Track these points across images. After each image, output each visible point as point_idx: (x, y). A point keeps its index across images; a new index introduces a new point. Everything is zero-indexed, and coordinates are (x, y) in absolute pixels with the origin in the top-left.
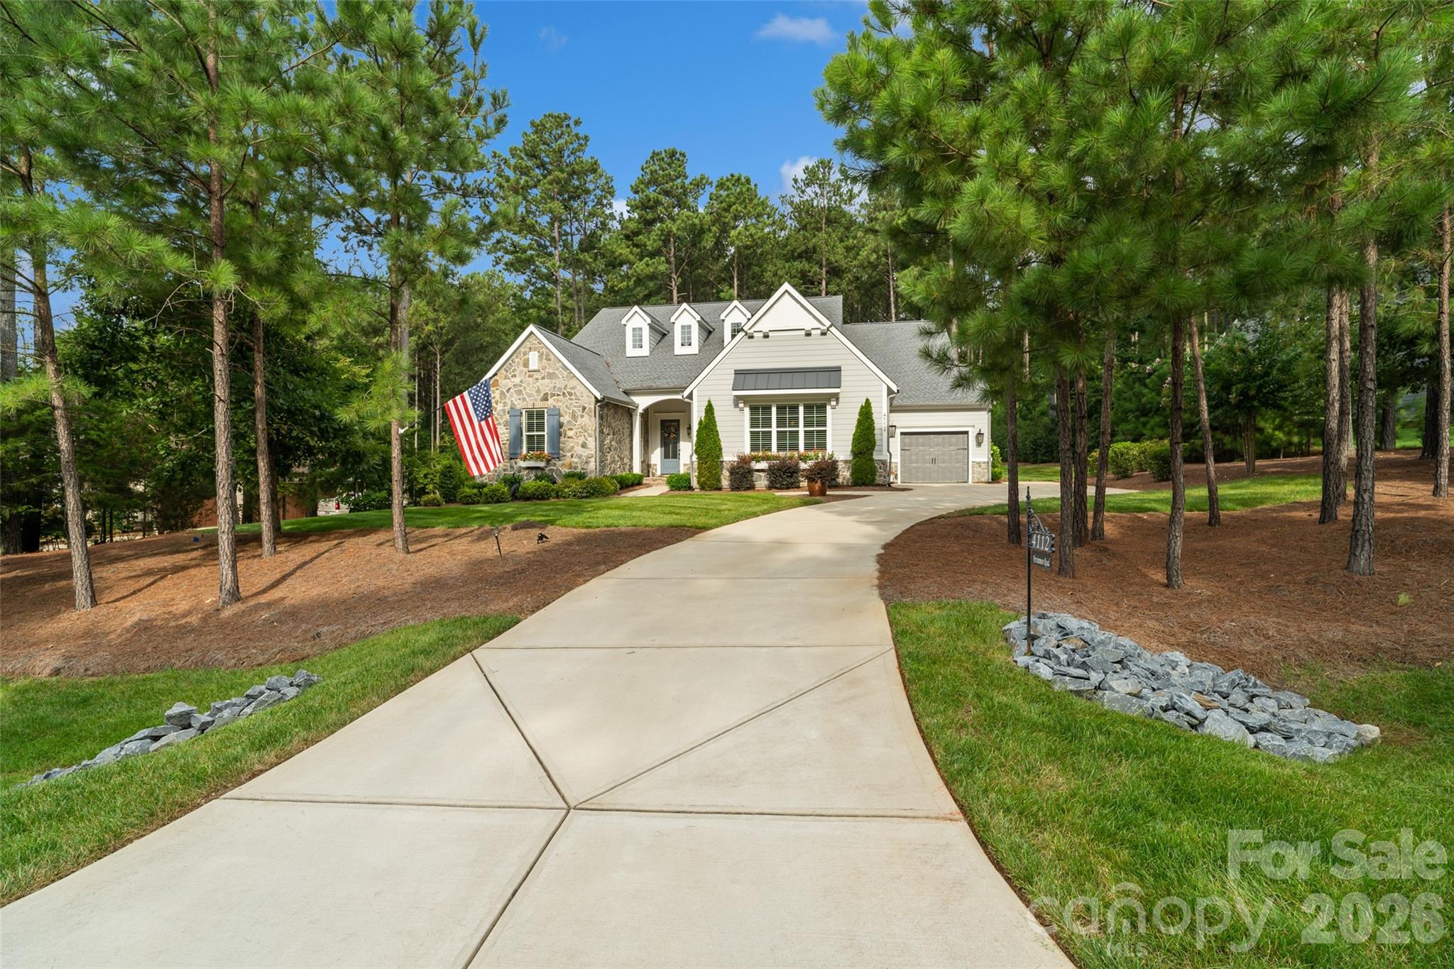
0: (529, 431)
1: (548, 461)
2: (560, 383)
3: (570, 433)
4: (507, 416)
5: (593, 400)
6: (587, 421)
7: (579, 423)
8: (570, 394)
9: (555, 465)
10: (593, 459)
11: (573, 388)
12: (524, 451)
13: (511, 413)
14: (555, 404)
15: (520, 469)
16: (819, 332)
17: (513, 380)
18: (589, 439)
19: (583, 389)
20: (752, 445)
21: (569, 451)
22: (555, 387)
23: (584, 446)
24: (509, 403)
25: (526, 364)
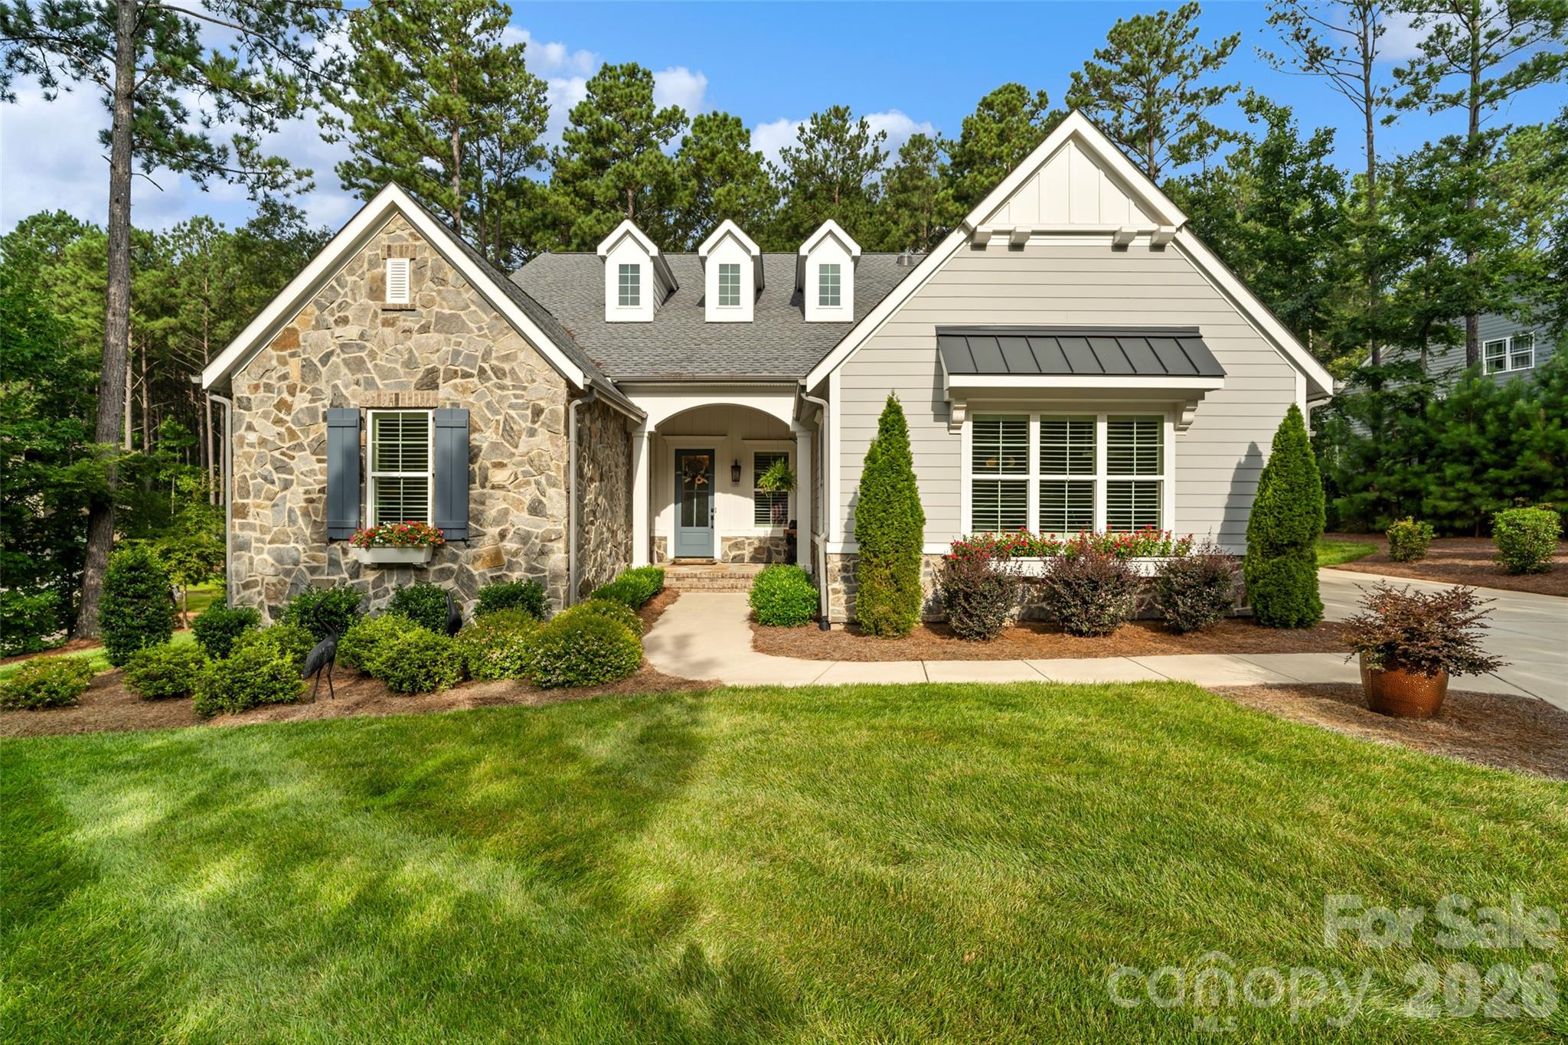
0: (382, 468)
1: (436, 550)
2: (471, 343)
3: (498, 476)
4: (322, 427)
5: (562, 390)
6: (547, 445)
7: (523, 447)
8: (499, 373)
9: (455, 558)
10: (560, 545)
11: (507, 358)
12: (370, 523)
13: (334, 419)
14: (457, 397)
15: (356, 569)
16: (1146, 241)
17: (338, 331)
18: (551, 491)
19: (535, 360)
20: (976, 516)
21: (497, 522)
22: (456, 354)
23: (536, 509)
24: (328, 392)
25: (377, 290)
